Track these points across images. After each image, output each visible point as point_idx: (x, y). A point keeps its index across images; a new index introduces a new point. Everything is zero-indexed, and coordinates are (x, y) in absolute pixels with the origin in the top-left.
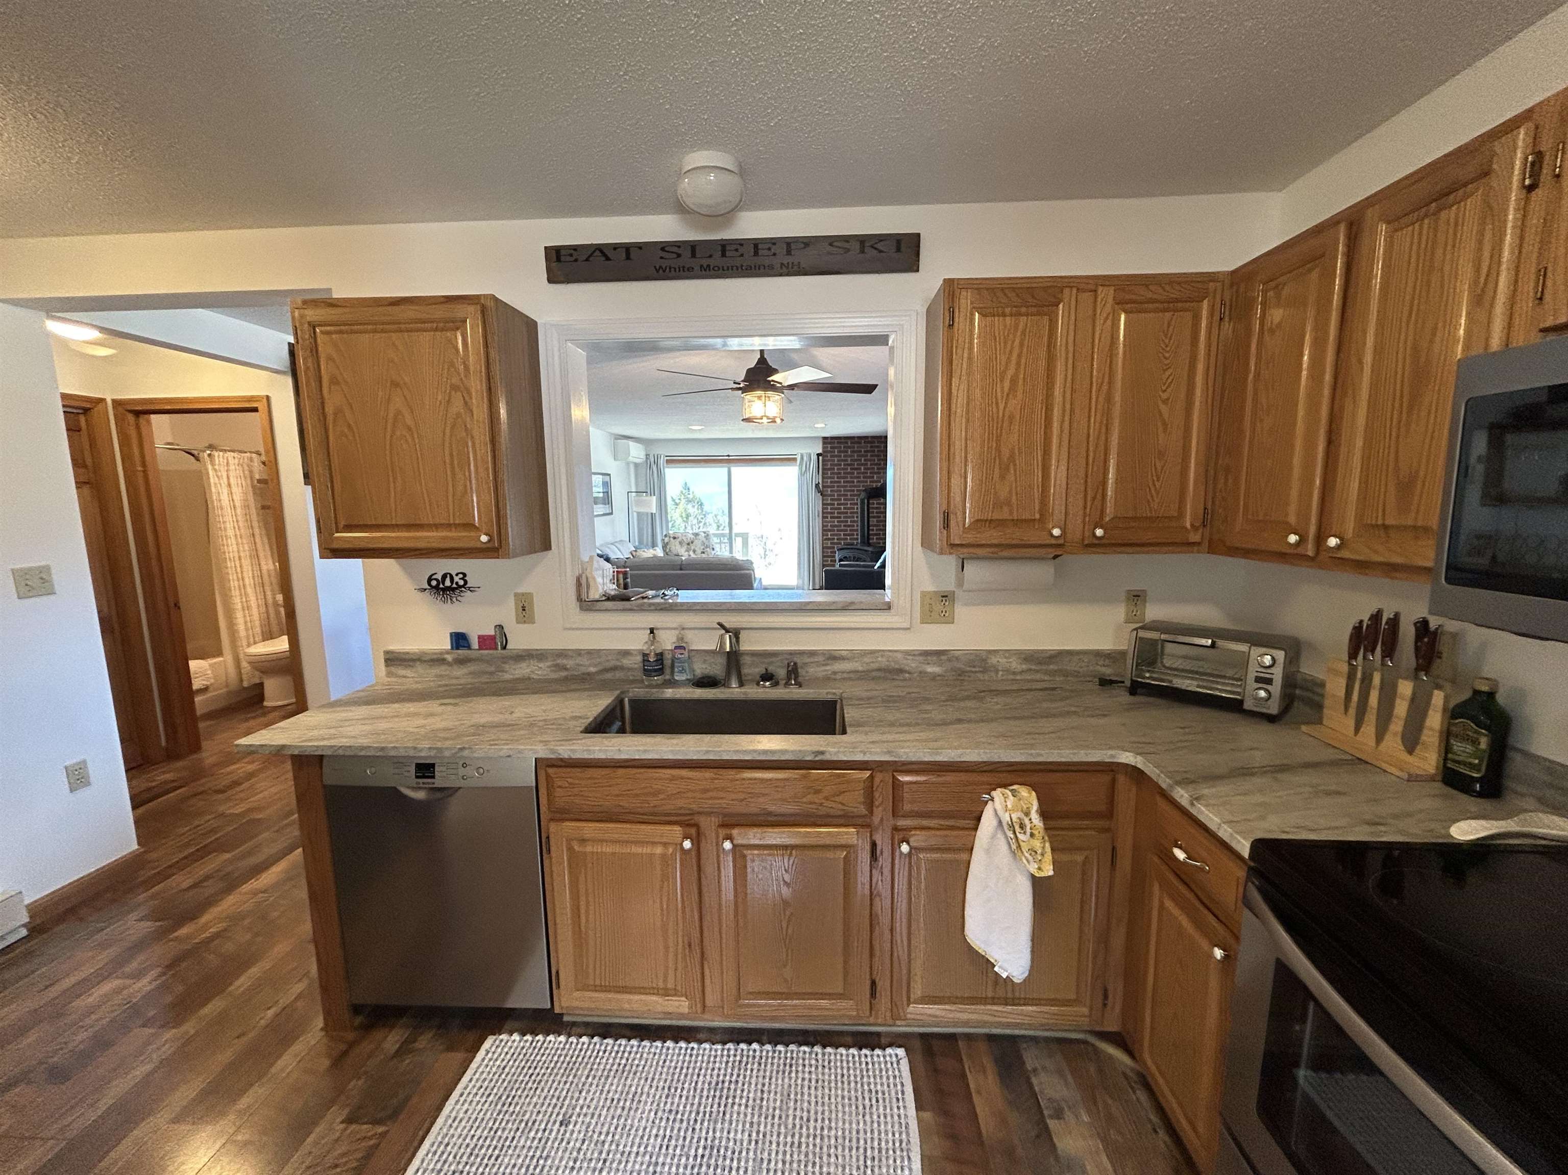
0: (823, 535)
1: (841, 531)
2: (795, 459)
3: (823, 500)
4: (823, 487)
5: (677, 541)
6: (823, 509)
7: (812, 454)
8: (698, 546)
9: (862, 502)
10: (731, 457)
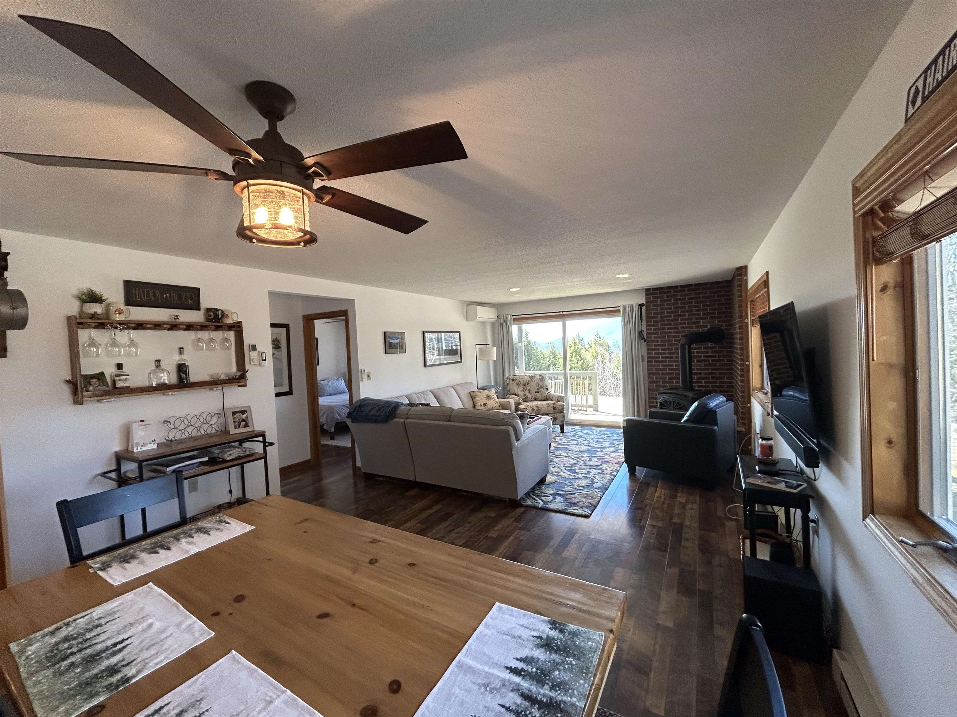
1: (667, 374)
2: (619, 311)
3: (648, 346)
4: (647, 334)
5: (515, 382)
6: (648, 354)
7: (634, 305)
8: (533, 386)
9: (683, 347)
10: (564, 313)
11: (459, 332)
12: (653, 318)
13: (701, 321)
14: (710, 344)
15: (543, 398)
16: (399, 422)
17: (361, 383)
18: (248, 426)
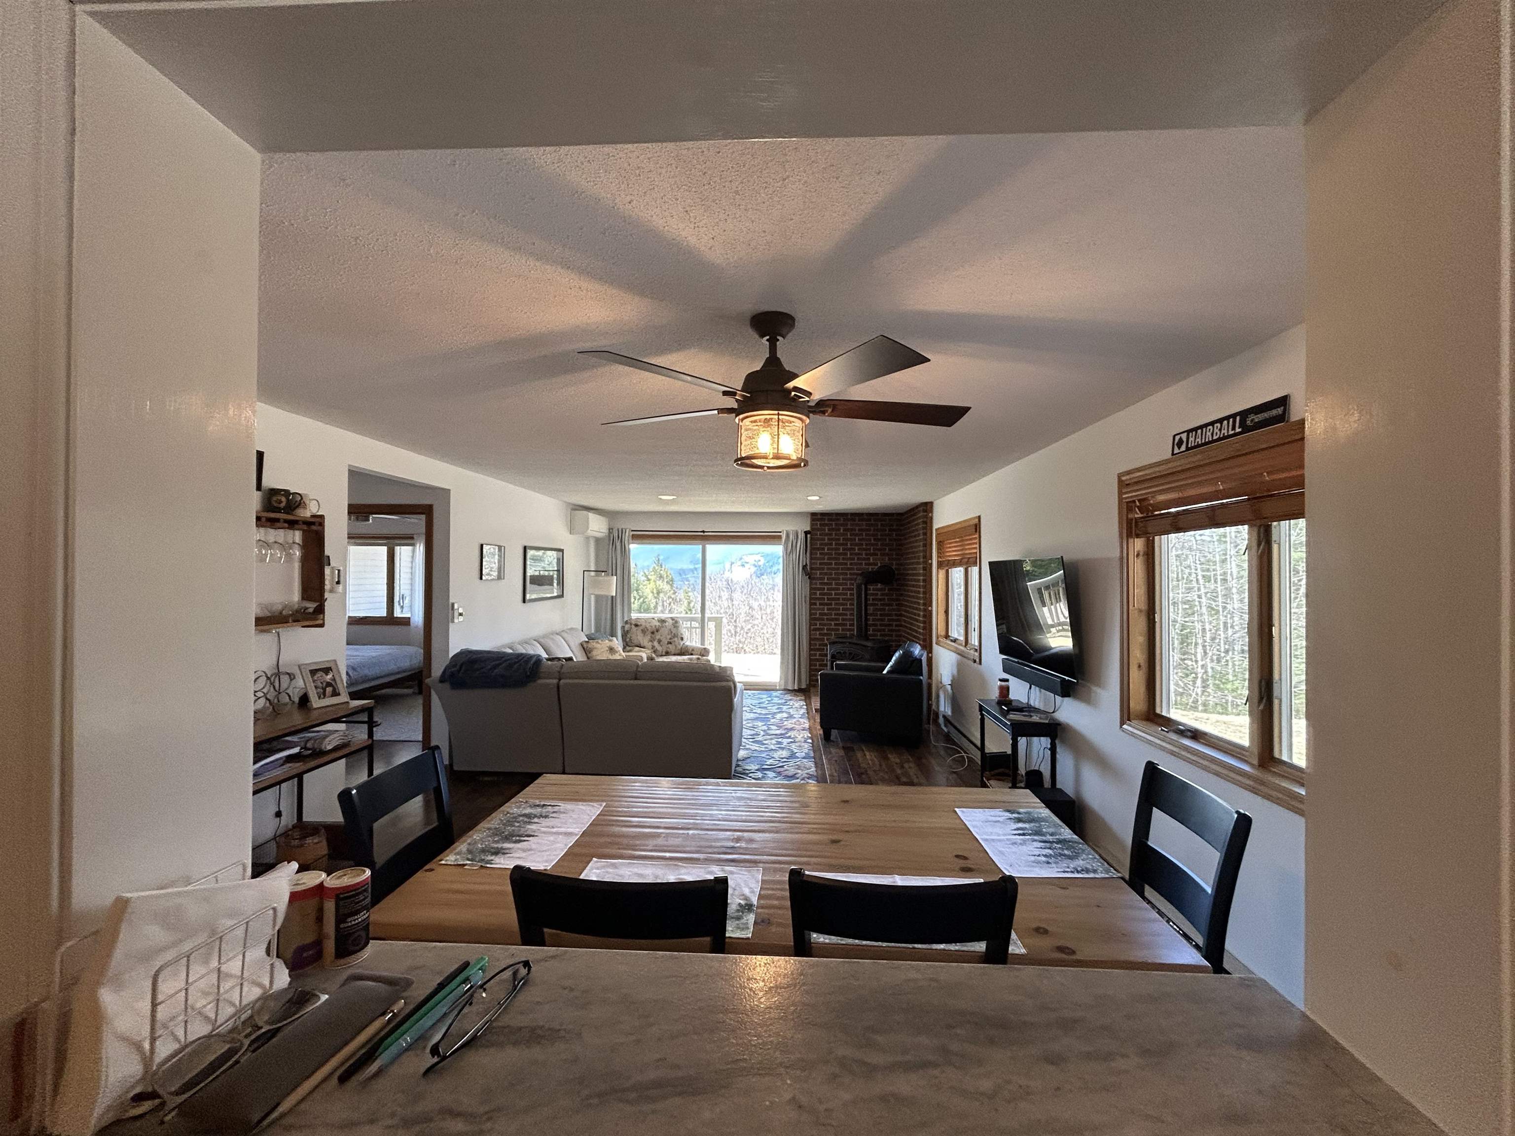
0: (811, 625)
1: (832, 620)
2: (780, 537)
3: (811, 584)
4: (811, 569)
5: (640, 629)
6: (810, 594)
7: (800, 531)
8: (664, 635)
9: (859, 587)
10: (706, 534)
11: (562, 551)
12: (818, 549)
13: (871, 558)
14: (879, 585)
15: (677, 652)
16: (549, 684)
17: (451, 624)
18: (339, 694)
